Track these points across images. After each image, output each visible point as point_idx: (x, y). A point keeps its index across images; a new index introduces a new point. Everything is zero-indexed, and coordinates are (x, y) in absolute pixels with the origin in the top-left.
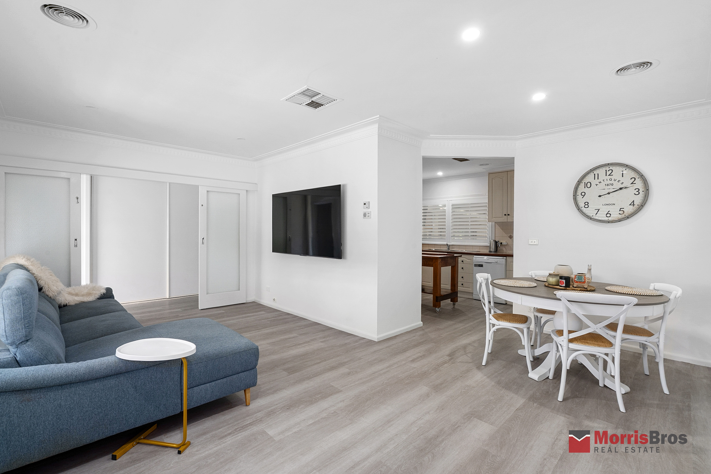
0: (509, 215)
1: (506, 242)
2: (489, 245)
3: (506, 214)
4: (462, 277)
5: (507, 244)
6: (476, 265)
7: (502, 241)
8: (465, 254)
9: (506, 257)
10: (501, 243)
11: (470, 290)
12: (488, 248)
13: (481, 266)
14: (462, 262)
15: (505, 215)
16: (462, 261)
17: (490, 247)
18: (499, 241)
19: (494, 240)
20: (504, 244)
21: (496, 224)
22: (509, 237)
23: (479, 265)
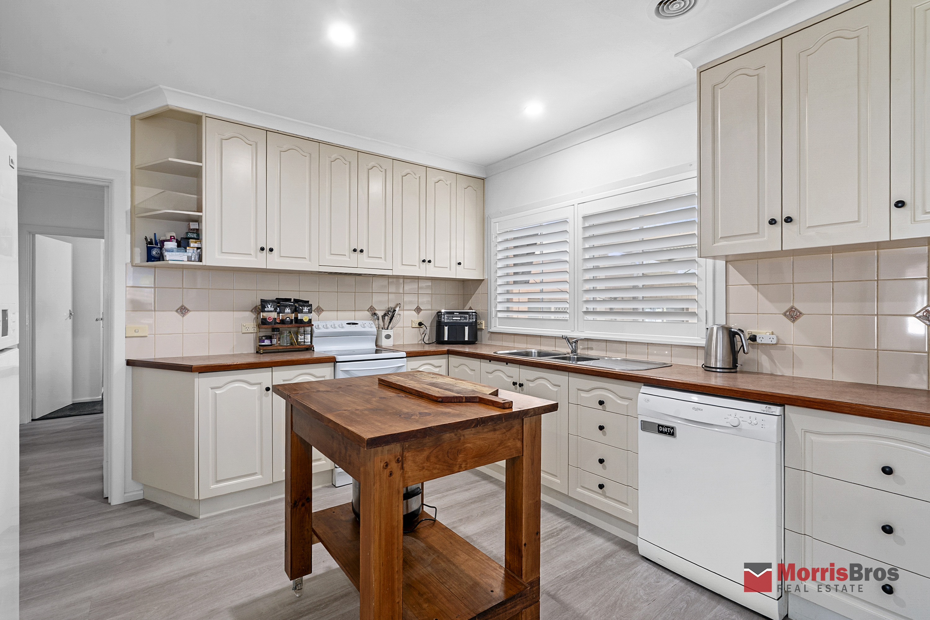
0: (789, 220)
1: (773, 334)
2: (702, 342)
3: (778, 219)
4: (601, 461)
5: (778, 339)
6: (646, 426)
7: (754, 331)
8: (608, 377)
9: (782, 405)
10: (753, 338)
11: (625, 512)
12: (701, 353)
13: (669, 432)
14: (600, 407)
15: (773, 222)
16: (601, 403)
17: (707, 350)
18: (742, 331)
19: (723, 328)
20: (763, 342)
21: (730, 267)
22: (785, 314)
23: (659, 425)
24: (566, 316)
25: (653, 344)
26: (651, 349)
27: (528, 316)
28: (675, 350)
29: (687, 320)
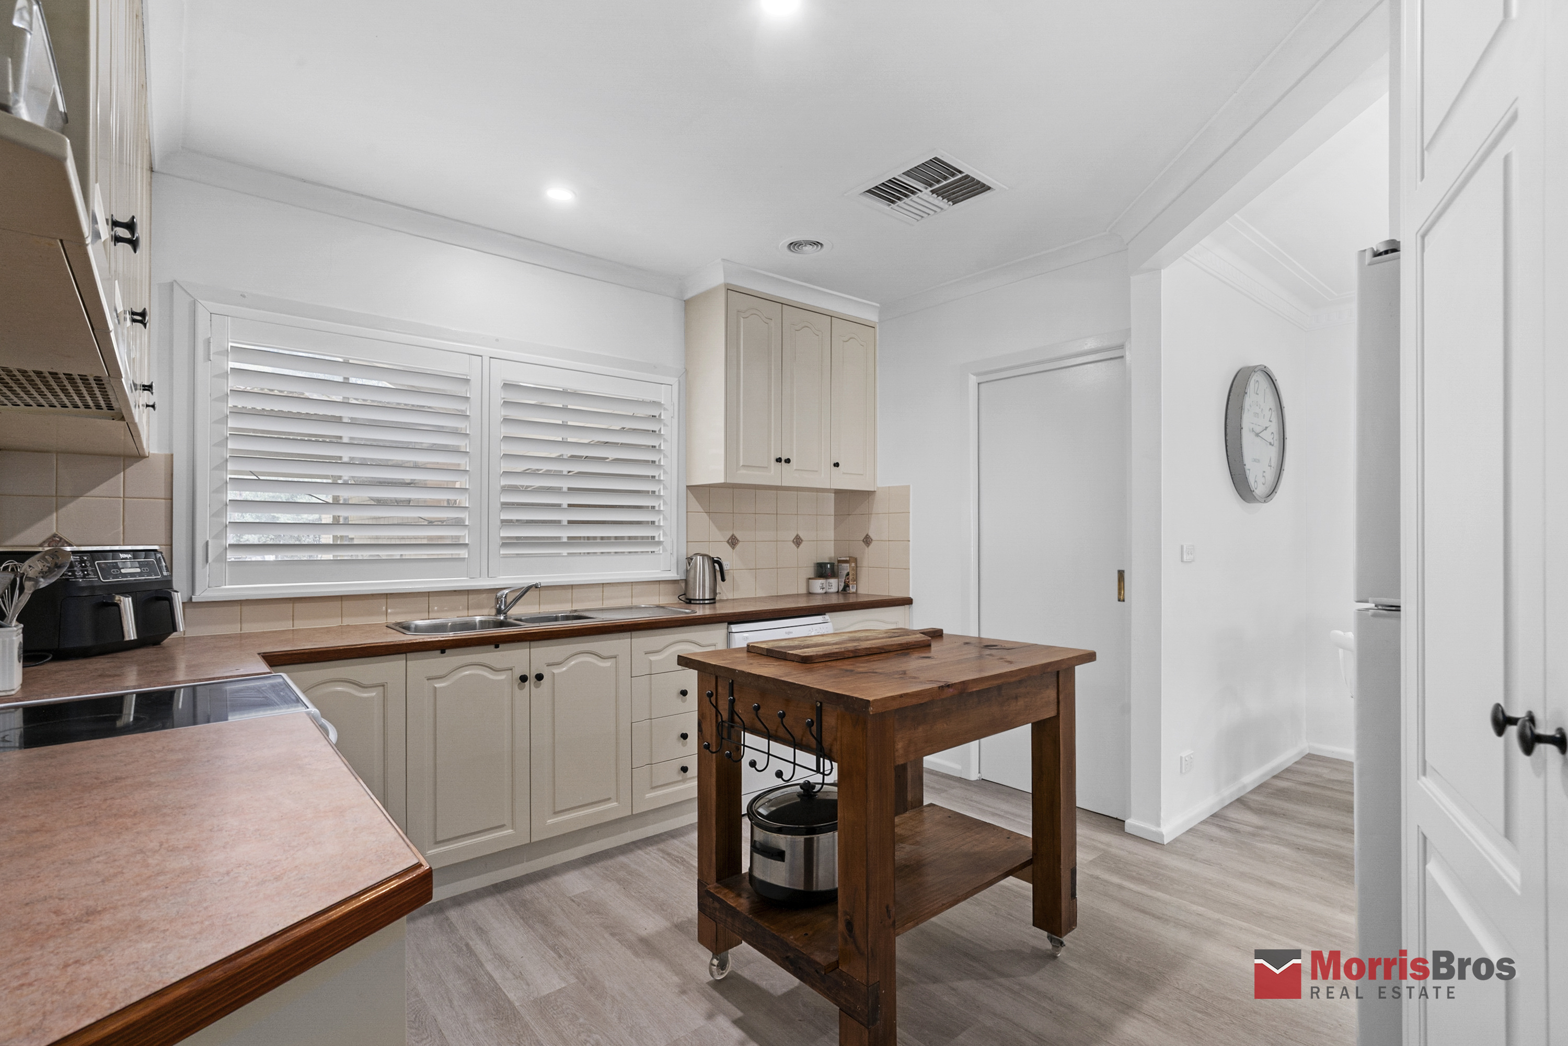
2: (679, 576)
3: (782, 458)
15: (778, 460)
19: (707, 556)
21: (689, 492)
24: (463, 553)
25: (610, 583)
26: (608, 591)
27: (370, 556)
28: (637, 589)
29: (653, 550)
